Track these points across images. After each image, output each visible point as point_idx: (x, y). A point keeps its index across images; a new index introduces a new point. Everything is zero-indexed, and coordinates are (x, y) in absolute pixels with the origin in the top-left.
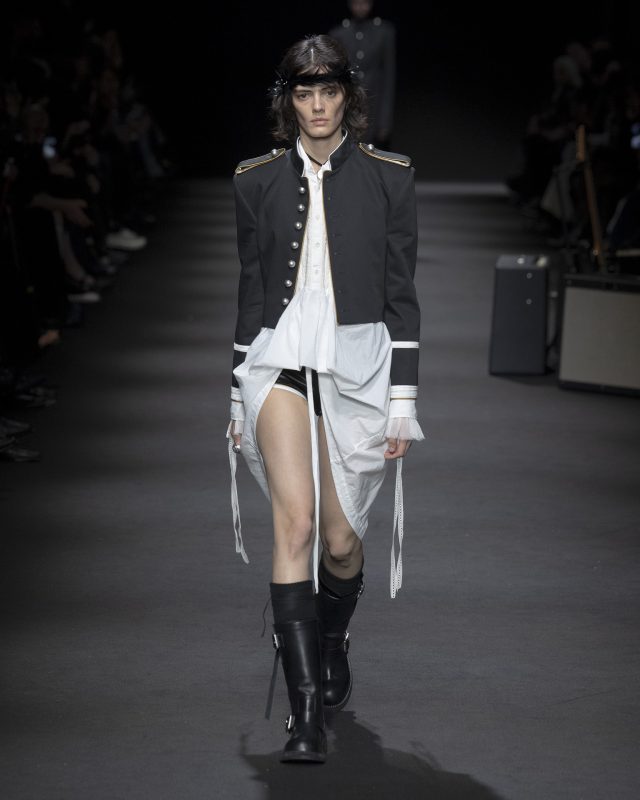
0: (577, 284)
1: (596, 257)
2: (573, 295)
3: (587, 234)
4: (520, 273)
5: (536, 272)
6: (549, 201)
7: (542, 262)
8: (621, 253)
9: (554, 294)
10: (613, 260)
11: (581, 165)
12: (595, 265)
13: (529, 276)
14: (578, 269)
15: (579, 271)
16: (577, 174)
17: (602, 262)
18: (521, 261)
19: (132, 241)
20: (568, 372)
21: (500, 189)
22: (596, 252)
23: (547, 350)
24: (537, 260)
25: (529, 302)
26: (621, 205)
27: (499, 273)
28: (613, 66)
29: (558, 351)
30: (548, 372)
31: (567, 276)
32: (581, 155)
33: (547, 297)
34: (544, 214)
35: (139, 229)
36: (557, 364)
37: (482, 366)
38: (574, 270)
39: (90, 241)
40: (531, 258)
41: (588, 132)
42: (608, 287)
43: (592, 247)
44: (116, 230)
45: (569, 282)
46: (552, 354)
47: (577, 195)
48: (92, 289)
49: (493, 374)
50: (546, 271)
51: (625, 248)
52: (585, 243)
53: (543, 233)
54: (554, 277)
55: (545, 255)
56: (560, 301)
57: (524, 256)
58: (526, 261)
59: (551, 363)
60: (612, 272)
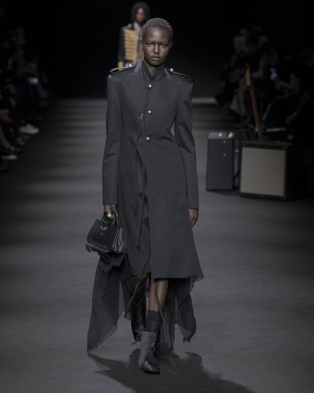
0: (248, 146)
1: (257, 133)
2: (246, 151)
3: (253, 122)
4: (220, 141)
5: (228, 140)
6: (234, 106)
7: (231, 135)
8: (269, 130)
9: (237, 151)
10: (265, 133)
11: (249, 87)
12: (256, 136)
13: (225, 142)
14: (248, 138)
15: (249, 139)
16: (247, 93)
17: (260, 134)
18: (220, 135)
19: (31, 130)
20: (244, 189)
22: (257, 130)
23: (234, 178)
24: (228, 134)
25: (225, 155)
26: (269, 107)
27: (209, 140)
29: (240, 178)
30: (235, 189)
31: (243, 142)
32: (248, 83)
33: (233, 153)
34: (232, 113)
35: (35, 125)
36: (239, 185)
37: (203, 186)
38: (246, 139)
39: (11, 130)
40: (225, 134)
41: (251, 72)
42: (263, 147)
43: (254, 128)
44: (24, 125)
45: (244, 145)
46: (237, 180)
47: (247, 103)
48: (14, 153)
49: (208, 190)
50: (233, 139)
51: (270, 128)
52: (251, 126)
53: (231, 121)
54: (236, 142)
55: (232, 132)
56: (240, 154)
57: (221, 132)
58: (223, 135)
59: (236, 184)
60: (265, 139)
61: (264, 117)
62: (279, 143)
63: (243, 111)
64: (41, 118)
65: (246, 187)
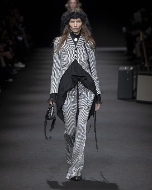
0: (141, 74)
1: (146, 67)
3: (144, 61)
4: (126, 71)
5: (130, 71)
7: (131, 68)
9: (135, 77)
10: (150, 67)
11: (141, 42)
12: (146, 69)
13: (128, 72)
15: (141, 71)
16: (141, 45)
17: (148, 68)
18: (126, 68)
19: (21, 65)
20: (138, 98)
22: (146, 65)
23: (133, 92)
24: (130, 68)
25: (128, 79)
27: (119, 71)
29: (136, 92)
30: (134, 98)
31: (138, 72)
32: (141, 39)
33: (133, 78)
35: (23, 62)
36: (136, 96)
37: (116, 97)
38: (140, 70)
40: (128, 67)
42: (149, 75)
43: (145, 64)
44: (17, 62)
45: (139, 74)
46: (135, 93)
47: (141, 50)
49: (119, 99)
50: (132, 71)
52: (143, 63)
54: (135, 72)
55: (132, 66)
56: (137, 79)
57: (126, 67)
58: (127, 68)
59: (134, 96)
60: (150, 71)
65: (140, 97)
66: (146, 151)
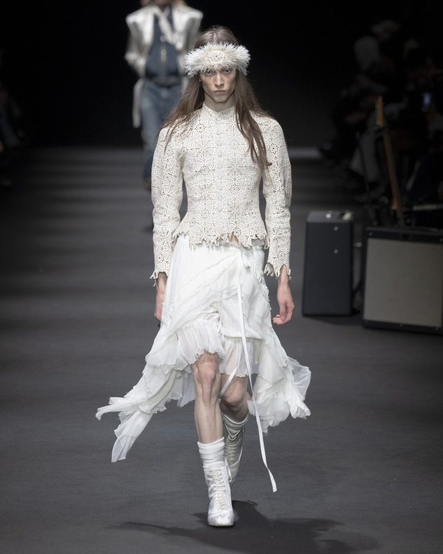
0: (377, 235)
1: (395, 211)
2: (372, 243)
4: (328, 226)
5: (341, 225)
6: (356, 164)
7: (347, 216)
8: (416, 208)
9: (359, 245)
10: (409, 214)
11: (380, 130)
12: (394, 219)
13: (336, 228)
14: (379, 222)
15: (380, 224)
17: (400, 215)
18: (328, 216)
20: (370, 314)
21: (312, 153)
22: (395, 207)
23: (353, 294)
24: (343, 215)
25: (336, 251)
26: (417, 166)
27: (308, 224)
28: (411, 44)
29: (363, 295)
30: (355, 313)
31: (369, 228)
32: (380, 122)
33: (352, 247)
34: (354, 175)
36: (362, 306)
38: (375, 223)
40: (337, 213)
41: (386, 103)
42: (405, 238)
43: (390, 204)
45: (371, 234)
46: (358, 297)
49: (305, 315)
50: (351, 224)
51: (420, 203)
52: (385, 200)
54: (358, 229)
55: (350, 210)
56: (364, 251)
57: (331, 211)
58: (333, 215)
59: (356, 306)
60: (408, 224)
61: (409, 185)
62: (434, 231)
63: (372, 174)
64: (7, 183)
66: (392, 485)
